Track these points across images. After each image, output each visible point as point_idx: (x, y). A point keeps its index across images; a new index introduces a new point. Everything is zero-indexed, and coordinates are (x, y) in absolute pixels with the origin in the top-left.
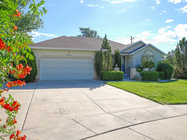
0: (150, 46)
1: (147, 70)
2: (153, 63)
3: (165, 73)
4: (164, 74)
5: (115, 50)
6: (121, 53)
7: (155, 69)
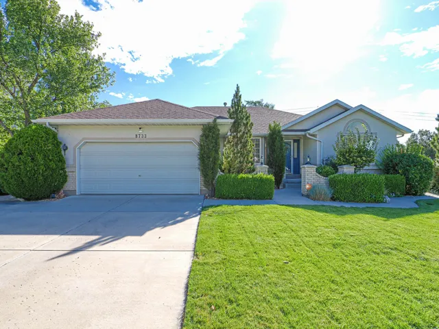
0: (361, 109)
1: (348, 170)
2: (368, 153)
3: (407, 179)
4: (404, 181)
5: (270, 126)
6: (284, 130)
7: (375, 168)
